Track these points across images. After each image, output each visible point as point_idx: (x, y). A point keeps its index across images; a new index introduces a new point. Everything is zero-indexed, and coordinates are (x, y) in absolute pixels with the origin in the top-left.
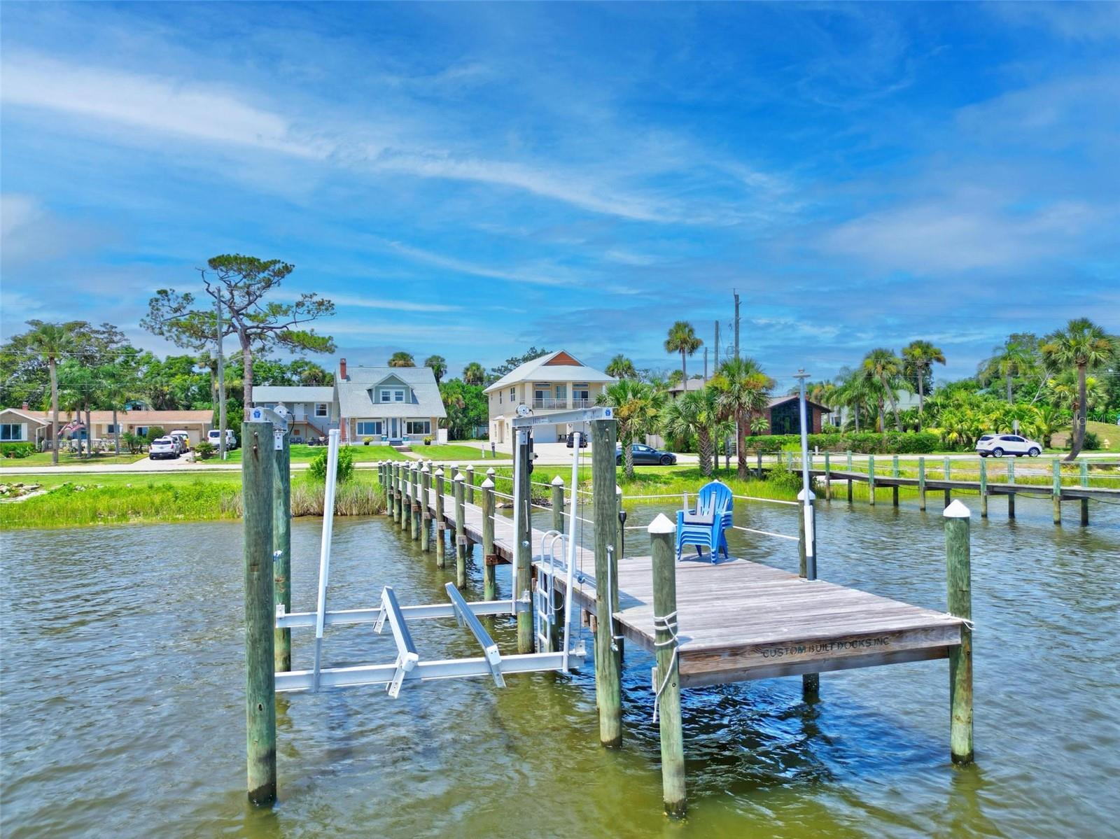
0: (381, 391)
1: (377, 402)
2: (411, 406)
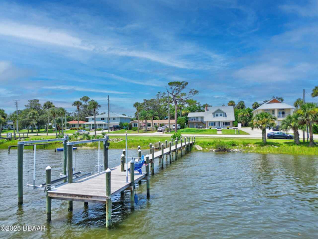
0: (216, 114)
1: (214, 117)
2: (225, 118)
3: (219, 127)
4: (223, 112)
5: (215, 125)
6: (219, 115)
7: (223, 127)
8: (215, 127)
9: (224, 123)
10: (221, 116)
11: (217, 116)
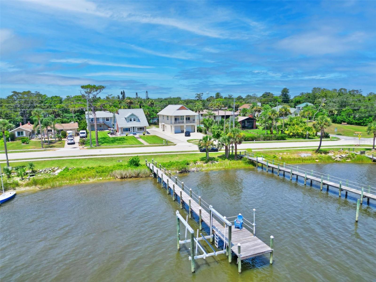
0: (129, 118)
1: (128, 122)
2: (138, 123)
3: (134, 133)
4: (137, 117)
5: (129, 131)
6: (133, 120)
7: (138, 133)
8: (131, 133)
9: (138, 128)
10: (134, 120)
11: (131, 121)
